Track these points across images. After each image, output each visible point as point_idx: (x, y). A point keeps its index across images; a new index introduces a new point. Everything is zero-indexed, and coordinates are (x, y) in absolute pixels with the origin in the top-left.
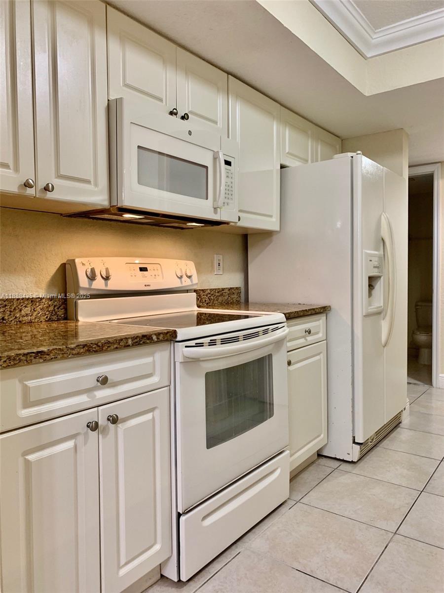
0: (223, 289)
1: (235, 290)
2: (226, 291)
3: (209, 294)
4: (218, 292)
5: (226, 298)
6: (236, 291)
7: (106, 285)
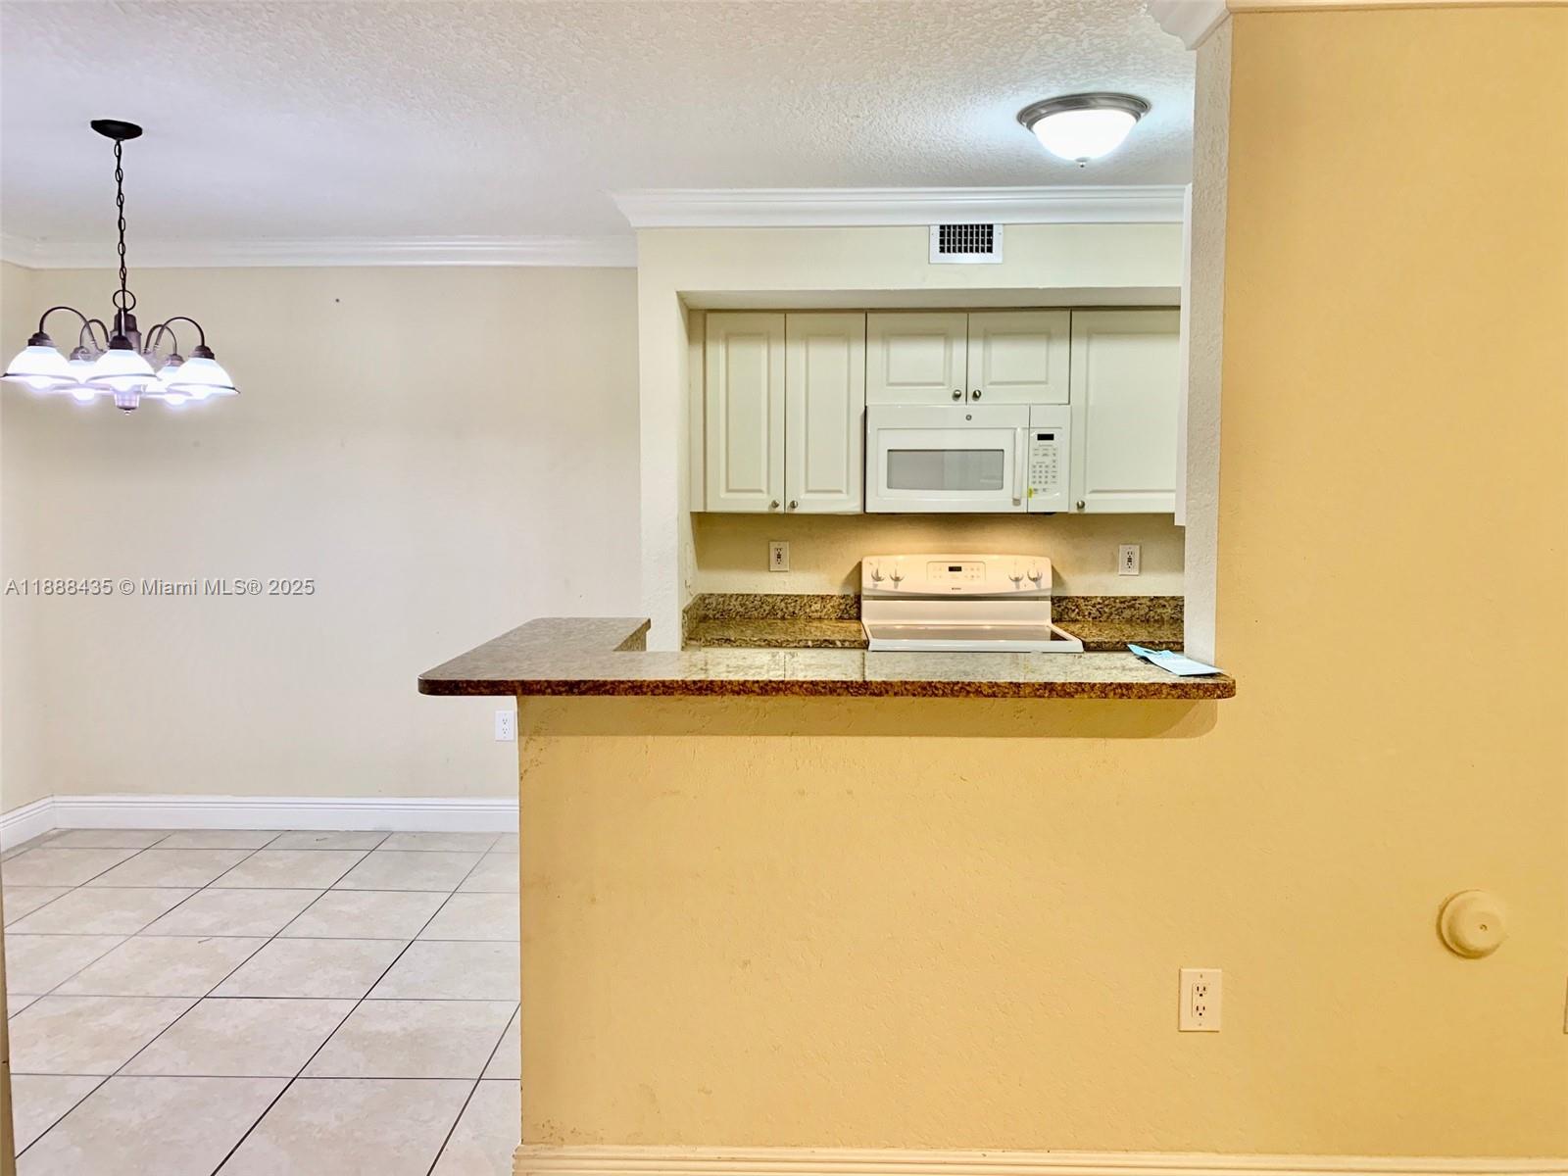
0: (1135, 599)
1: (1166, 601)
2: (1143, 601)
3: (1099, 603)
4: (1121, 602)
5: (1142, 612)
6: (1171, 602)
7: (896, 587)
